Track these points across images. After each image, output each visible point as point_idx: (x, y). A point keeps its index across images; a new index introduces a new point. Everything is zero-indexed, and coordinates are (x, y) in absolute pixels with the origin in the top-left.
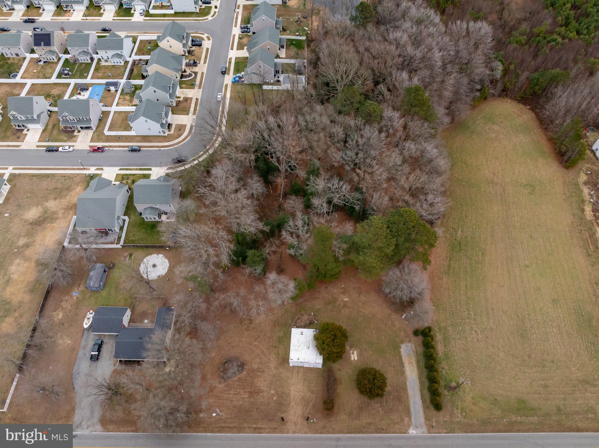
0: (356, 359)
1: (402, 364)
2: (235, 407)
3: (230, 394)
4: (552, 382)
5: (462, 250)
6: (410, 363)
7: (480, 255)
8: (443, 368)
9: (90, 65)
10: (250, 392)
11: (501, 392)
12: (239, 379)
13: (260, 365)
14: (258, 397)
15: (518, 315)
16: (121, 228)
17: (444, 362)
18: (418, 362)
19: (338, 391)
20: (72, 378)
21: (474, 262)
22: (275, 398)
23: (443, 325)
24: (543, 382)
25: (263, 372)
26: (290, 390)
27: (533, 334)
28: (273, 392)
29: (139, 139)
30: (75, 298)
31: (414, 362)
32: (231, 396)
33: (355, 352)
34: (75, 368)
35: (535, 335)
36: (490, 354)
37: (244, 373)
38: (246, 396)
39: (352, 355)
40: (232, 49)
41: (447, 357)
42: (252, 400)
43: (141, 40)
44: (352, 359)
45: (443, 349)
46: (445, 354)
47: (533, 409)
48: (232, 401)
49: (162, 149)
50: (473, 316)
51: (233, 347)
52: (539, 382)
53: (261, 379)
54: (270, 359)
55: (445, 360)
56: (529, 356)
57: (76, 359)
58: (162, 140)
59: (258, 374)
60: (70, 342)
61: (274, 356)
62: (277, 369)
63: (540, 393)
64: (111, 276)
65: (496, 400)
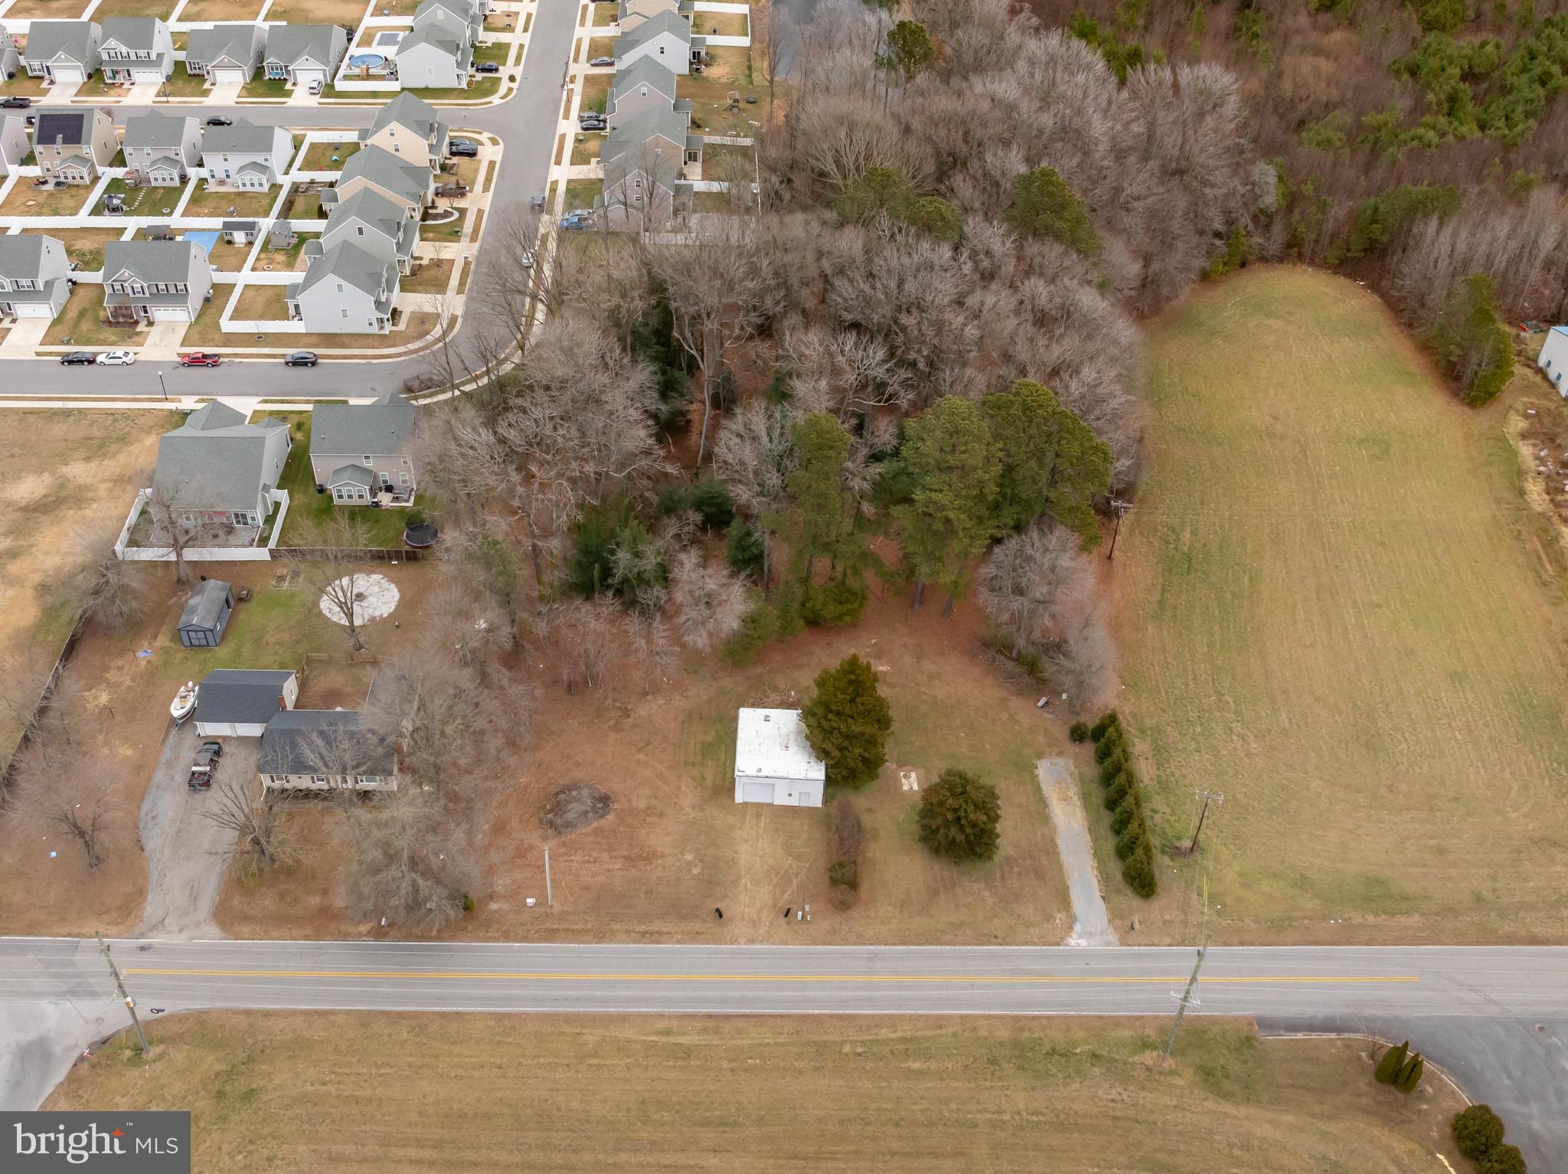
0: (916, 787)
1: (1042, 801)
2: (587, 888)
3: (572, 861)
4: (1456, 841)
5: (1196, 571)
6: (1065, 799)
7: (1246, 581)
8: (1154, 811)
9: (179, 191)
10: (626, 858)
11: (1318, 861)
12: (595, 830)
13: (653, 802)
14: (649, 868)
15: (1355, 704)
16: (270, 520)
17: (1158, 798)
18: (1085, 797)
19: (869, 855)
20: (137, 827)
21: (1229, 596)
22: (696, 871)
23: (1149, 723)
24: (1431, 843)
25: (661, 815)
26: (736, 853)
27: (1400, 742)
28: (689, 857)
29: (313, 340)
30: (144, 663)
31: (1075, 798)
32: (575, 864)
33: (913, 775)
34: (146, 806)
35: (1403, 746)
36: (1285, 782)
37: (610, 817)
38: (617, 867)
39: (903, 780)
40: (558, 163)
41: (1164, 786)
42: (633, 872)
43: (311, 144)
44: (905, 788)
45: (1153, 772)
46: (1159, 782)
47: (1407, 899)
48: (577, 876)
49: (375, 361)
50: (1232, 705)
51: (578, 765)
52: (1423, 842)
53: (658, 831)
54: (679, 788)
55: (1158, 794)
56: (1391, 789)
57: (146, 788)
58: (376, 344)
59: (649, 819)
60: (129, 752)
61: (691, 783)
62: (701, 809)
63: (1425, 866)
64: (242, 616)
65: (1304, 877)
